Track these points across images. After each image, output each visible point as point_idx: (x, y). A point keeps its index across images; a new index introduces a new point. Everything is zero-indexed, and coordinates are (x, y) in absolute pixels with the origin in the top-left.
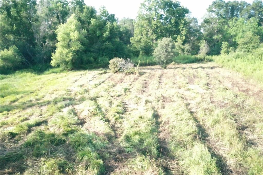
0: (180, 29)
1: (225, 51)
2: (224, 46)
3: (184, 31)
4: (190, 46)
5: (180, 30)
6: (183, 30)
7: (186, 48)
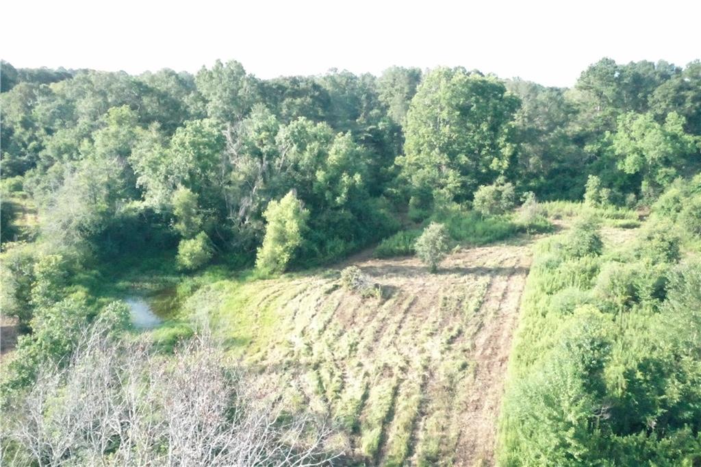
0: (499, 143)
1: (593, 195)
2: (591, 185)
3: (507, 149)
4: (514, 187)
5: (500, 146)
6: (505, 146)
7: (506, 192)
